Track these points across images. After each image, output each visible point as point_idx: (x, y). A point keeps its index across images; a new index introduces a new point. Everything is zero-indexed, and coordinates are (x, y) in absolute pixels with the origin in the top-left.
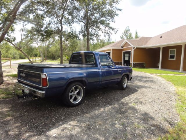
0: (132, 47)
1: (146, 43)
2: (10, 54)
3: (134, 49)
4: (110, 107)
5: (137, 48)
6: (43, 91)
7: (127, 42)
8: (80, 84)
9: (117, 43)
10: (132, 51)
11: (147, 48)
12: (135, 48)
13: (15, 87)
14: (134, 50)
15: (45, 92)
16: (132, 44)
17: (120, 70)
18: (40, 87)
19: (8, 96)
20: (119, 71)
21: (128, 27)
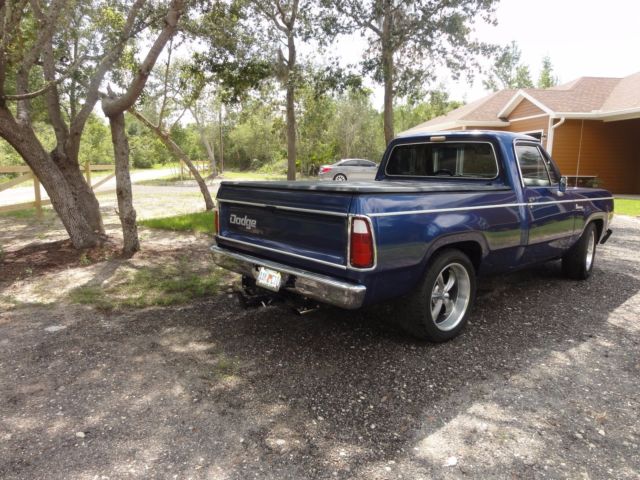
0: (548, 116)
1: (603, 98)
2: (104, 153)
3: (558, 124)
4: (584, 347)
5: (569, 122)
6: (355, 282)
7: (525, 100)
8: (462, 256)
9: (485, 104)
10: (546, 132)
11: (605, 121)
12: (563, 120)
13: (178, 262)
14: (556, 130)
15: (363, 288)
16: (547, 106)
17: (580, 204)
18: (344, 267)
19: (173, 296)
20: (577, 207)
21: (513, 42)
